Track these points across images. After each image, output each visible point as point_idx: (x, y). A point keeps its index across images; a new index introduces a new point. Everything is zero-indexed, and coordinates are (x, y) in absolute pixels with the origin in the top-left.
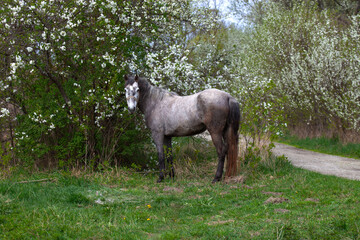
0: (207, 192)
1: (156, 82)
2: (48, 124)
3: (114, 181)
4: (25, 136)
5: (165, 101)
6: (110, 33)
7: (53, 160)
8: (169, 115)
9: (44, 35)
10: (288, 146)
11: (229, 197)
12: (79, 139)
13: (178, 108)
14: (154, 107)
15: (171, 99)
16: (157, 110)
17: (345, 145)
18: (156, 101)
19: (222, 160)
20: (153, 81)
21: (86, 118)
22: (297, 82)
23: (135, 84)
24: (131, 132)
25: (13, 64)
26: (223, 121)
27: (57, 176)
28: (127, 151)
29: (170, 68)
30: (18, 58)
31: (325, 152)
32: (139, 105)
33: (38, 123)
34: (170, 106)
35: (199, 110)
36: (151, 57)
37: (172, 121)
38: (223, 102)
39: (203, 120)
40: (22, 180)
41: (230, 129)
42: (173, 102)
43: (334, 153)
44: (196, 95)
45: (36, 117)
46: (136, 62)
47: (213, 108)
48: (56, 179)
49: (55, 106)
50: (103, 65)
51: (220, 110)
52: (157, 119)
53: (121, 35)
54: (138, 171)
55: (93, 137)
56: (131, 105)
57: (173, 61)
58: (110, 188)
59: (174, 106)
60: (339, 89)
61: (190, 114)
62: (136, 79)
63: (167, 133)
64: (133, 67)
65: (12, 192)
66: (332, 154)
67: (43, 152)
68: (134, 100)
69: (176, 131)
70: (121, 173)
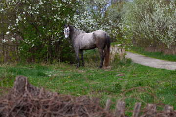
0: (95, 73)
1: (77, 27)
2: (31, 44)
3: (58, 68)
4: (22, 49)
5: (80, 35)
6: (58, 6)
7: (34, 59)
8: (81, 41)
9: (30, 7)
10: (142, 55)
11: (103, 74)
12: (45, 51)
13: (85, 38)
14: (75, 37)
15: (83, 34)
16: (77, 39)
17: (165, 55)
18: (76, 35)
19: (103, 60)
20: (76, 26)
21: (47, 42)
22: (147, 27)
23: (68, 28)
24: (67, 48)
25: (17, 19)
26: (103, 44)
27: (35, 66)
28: (66, 56)
29: (83, 21)
30: (19, 17)
31: (156, 58)
32: (69, 36)
33: (27, 44)
34: (82, 37)
35: (94, 39)
36: (75, 16)
37: (83, 43)
38: (103, 36)
39: (95, 43)
40: (21, 67)
41: (106, 47)
42: (83, 35)
43: (160, 58)
44: (93, 33)
45: (26, 41)
46: (70, 19)
47: (99, 38)
48: (34, 67)
49: (35, 37)
50: (55, 20)
51: (102, 39)
52: (77, 42)
53: (63, 7)
54: (69, 64)
55: (51, 50)
56: (66, 36)
57: (85, 18)
58: (56, 71)
59: (83, 37)
60: (164, 30)
61: (90, 40)
62: (69, 25)
63: (81, 48)
64: (68, 20)
65: (15, 71)
66: (159, 59)
67: (29, 56)
68: (67, 34)
69: (84, 47)
70: (62, 65)
